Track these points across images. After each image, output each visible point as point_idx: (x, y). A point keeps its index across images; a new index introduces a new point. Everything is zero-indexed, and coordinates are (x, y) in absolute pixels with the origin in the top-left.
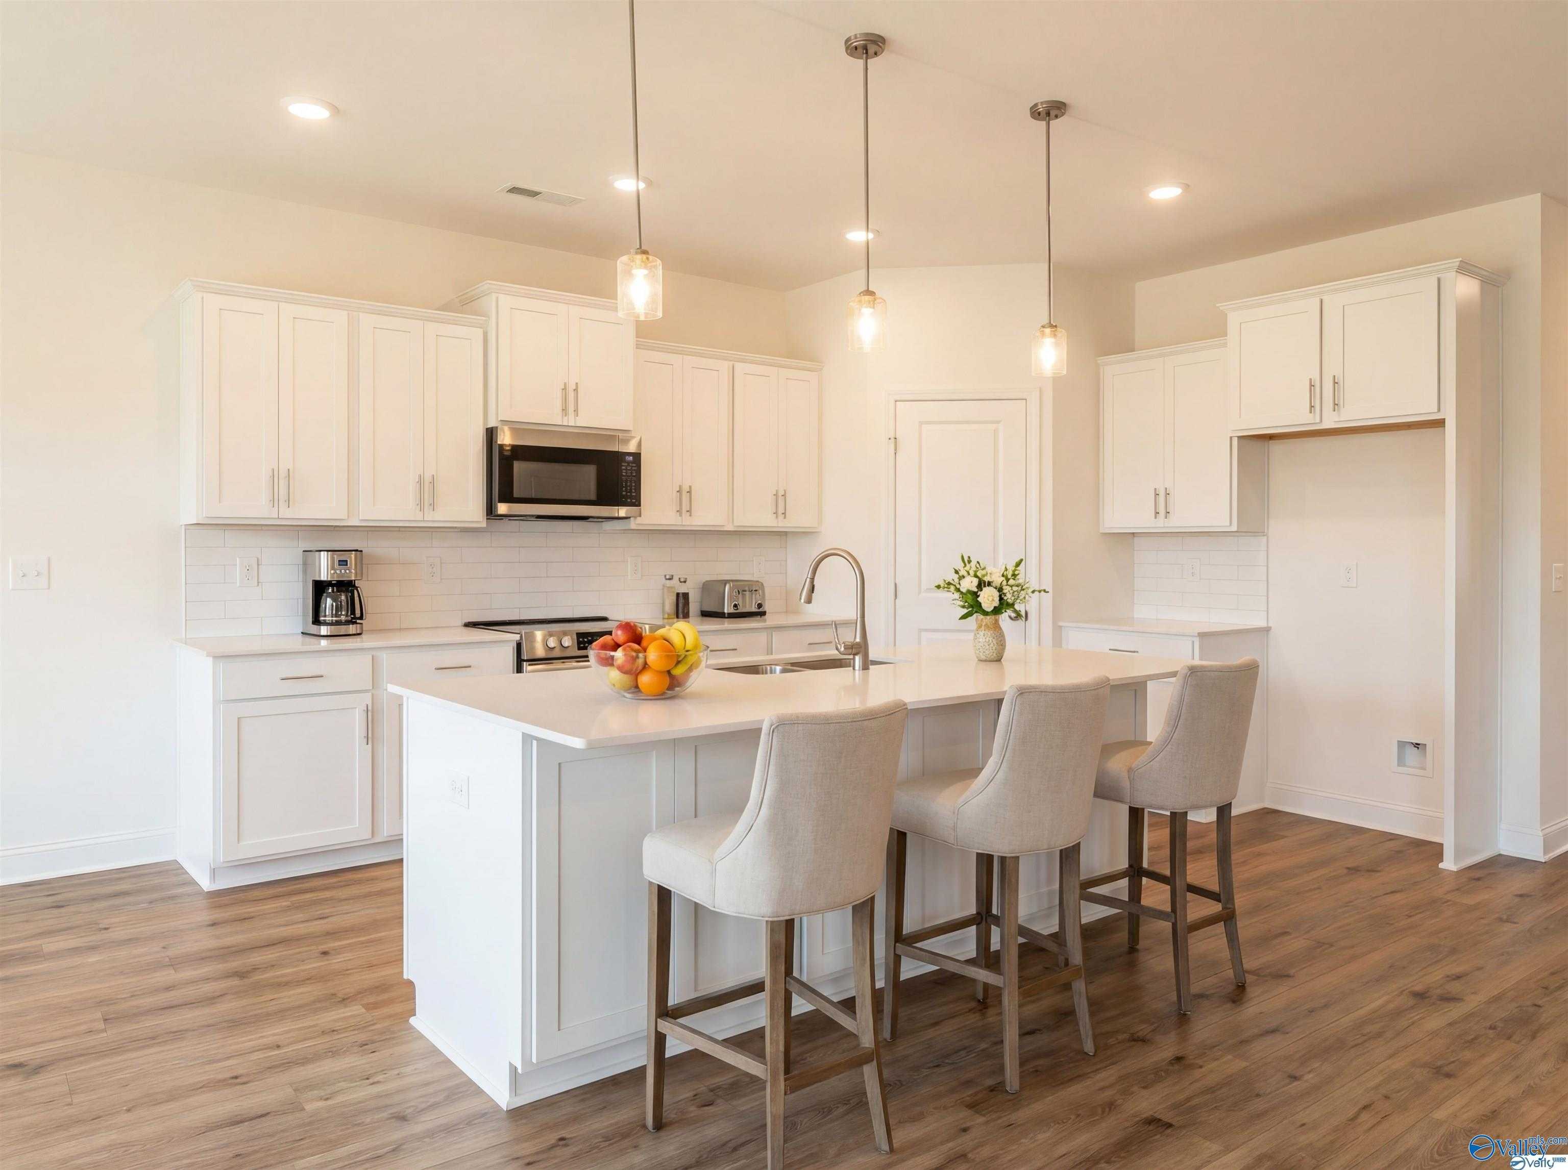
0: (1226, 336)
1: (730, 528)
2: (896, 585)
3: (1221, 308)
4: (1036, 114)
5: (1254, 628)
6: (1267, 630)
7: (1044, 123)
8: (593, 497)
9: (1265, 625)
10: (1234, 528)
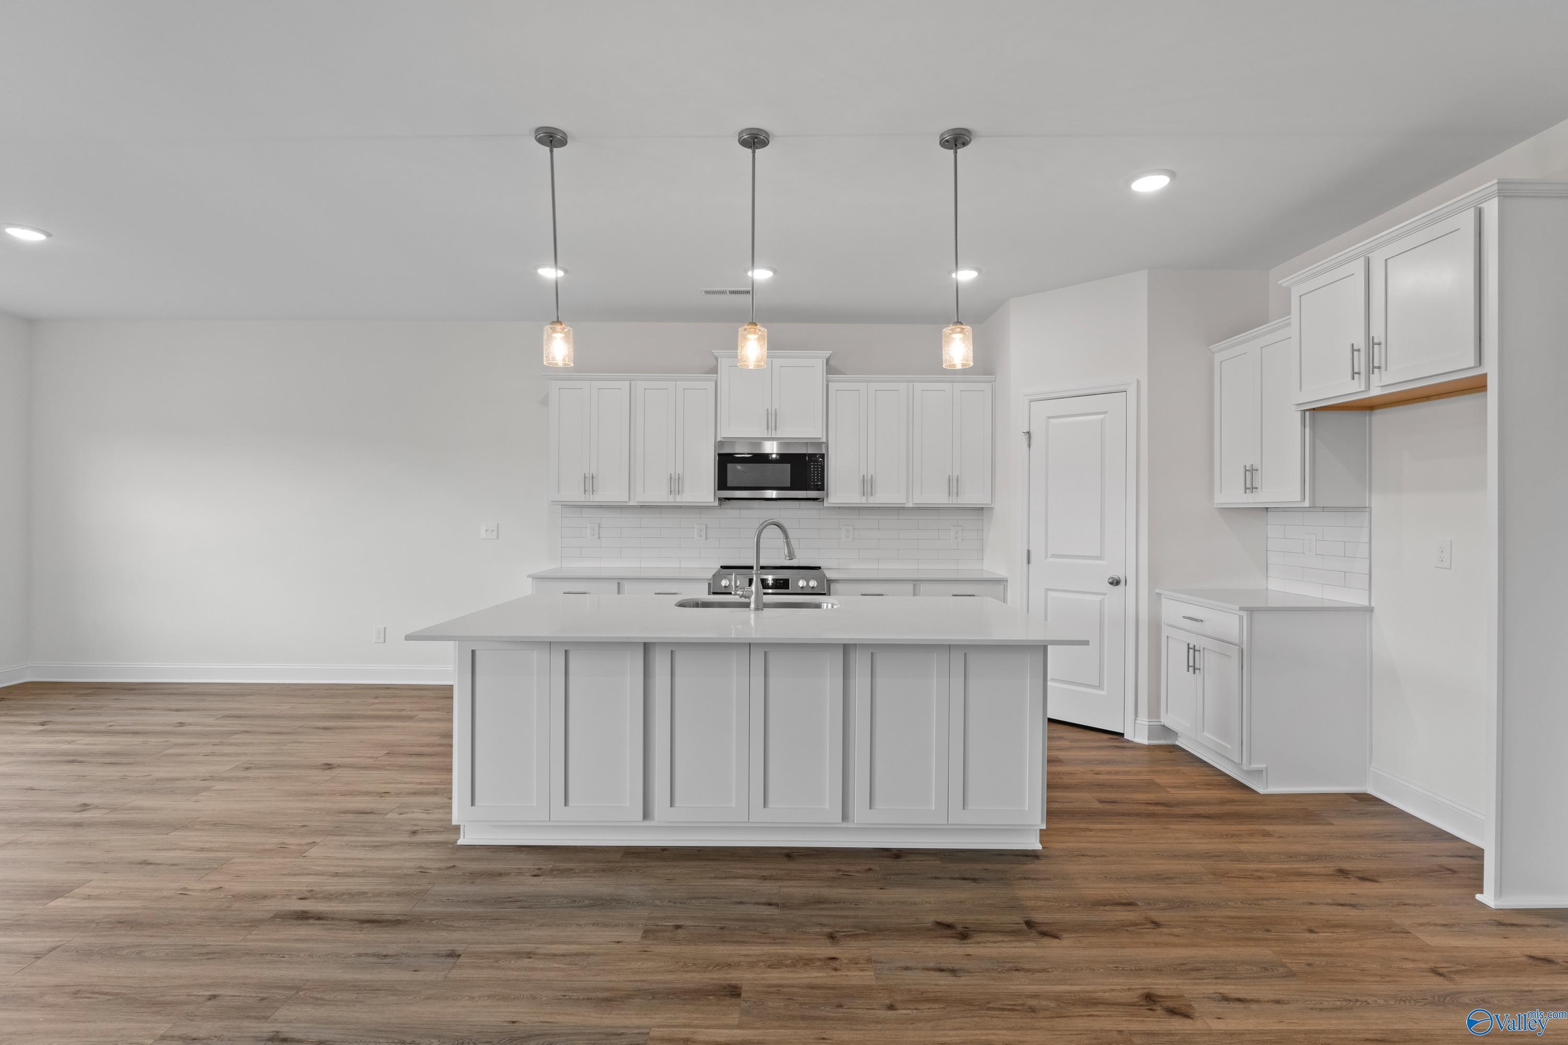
0: (1290, 314)
1: (910, 505)
2: (1029, 551)
3: (1284, 285)
4: (945, 144)
5: (1355, 607)
6: (1370, 610)
7: (952, 151)
8: (789, 485)
9: (1366, 604)
10: (1307, 504)
